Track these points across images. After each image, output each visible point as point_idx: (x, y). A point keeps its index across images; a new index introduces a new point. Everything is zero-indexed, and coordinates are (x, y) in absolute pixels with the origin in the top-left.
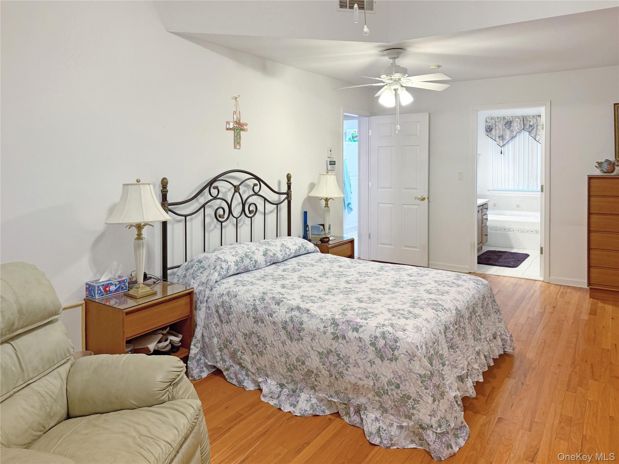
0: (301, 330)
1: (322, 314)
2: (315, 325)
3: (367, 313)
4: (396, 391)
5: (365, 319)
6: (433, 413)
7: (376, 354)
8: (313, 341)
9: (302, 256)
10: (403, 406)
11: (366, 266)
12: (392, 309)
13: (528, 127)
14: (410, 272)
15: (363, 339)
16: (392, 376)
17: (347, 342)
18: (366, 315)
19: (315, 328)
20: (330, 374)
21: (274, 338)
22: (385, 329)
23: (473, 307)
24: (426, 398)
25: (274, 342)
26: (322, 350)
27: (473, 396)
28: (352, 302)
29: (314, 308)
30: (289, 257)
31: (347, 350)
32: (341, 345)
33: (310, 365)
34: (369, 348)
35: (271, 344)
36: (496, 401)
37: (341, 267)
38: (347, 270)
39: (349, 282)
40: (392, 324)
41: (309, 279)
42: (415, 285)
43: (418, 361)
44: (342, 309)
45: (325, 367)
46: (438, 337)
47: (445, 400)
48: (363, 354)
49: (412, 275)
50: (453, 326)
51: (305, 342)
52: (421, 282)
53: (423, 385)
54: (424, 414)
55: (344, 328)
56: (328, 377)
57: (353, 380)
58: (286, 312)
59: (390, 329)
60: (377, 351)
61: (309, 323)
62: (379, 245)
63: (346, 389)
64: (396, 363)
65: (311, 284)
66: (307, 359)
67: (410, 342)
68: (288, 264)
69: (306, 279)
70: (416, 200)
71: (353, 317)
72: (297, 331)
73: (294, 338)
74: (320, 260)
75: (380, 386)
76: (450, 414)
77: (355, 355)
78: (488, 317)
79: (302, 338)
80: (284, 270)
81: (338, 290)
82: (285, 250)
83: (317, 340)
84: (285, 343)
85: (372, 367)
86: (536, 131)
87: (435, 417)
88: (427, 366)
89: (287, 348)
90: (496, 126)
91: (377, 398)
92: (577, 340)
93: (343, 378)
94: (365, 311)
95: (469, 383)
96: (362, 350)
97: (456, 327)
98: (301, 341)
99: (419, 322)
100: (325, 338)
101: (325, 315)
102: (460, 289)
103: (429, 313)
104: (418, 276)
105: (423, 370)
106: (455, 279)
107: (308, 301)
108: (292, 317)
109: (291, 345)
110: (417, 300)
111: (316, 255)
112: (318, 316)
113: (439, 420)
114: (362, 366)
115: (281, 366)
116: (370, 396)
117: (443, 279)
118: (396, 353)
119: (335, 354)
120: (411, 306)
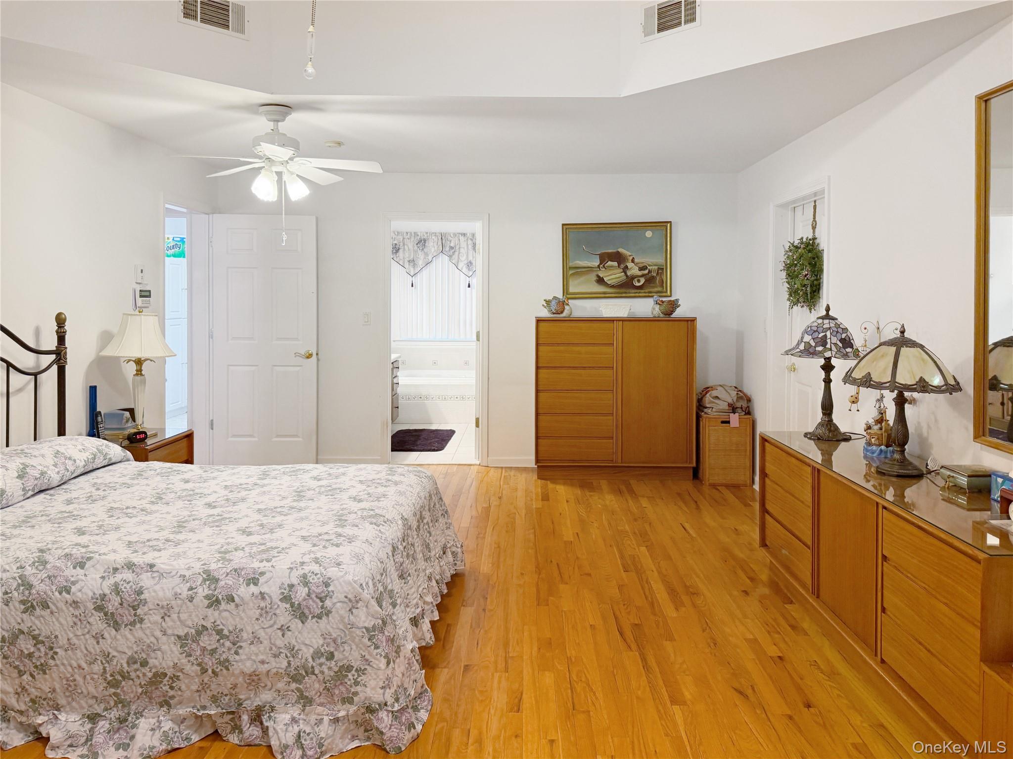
0: (139, 605)
1: (183, 566)
2: (169, 590)
3: (267, 550)
4: (328, 664)
5: (268, 561)
6: (386, 682)
7: (292, 613)
8: (167, 618)
9: (98, 471)
10: (339, 685)
11: (234, 474)
12: (309, 536)
13: (447, 249)
14: (315, 473)
15: (267, 594)
16: (321, 642)
17: (237, 606)
18: (267, 553)
19: (169, 594)
20: (202, 669)
21: (74, 633)
22: (307, 569)
23: (421, 512)
24: (377, 662)
25: (74, 640)
26: (186, 631)
27: (432, 643)
28: (232, 538)
29: (162, 560)
30: (73, 476)
31: (237, 619)
32: (225, 614)
33: (161, 664)
34: (278, 606)
35: (67, 646)
36: (455, 643)
37: (187, 481)
38: (201, 485)
39: (213, 504)
40: (316, 558)
41: (129, 511)
42: (331, 491)
43: (363, 607)
44: (220, 553)
45: (192, 659)
46: (386, 564)
47: (402, 658)
48: (268, 618)
49: (320, 477)
50: (401, 544)
51: (149, 625)
52: (338, 486)
53: (371, 644)
54: (373, 689)
55: (231, 583)
56: (197, 676)
57: (248, 667)
58: (103, 578)
59: (315, 568)
60: (294, 609)
61: (157, 588)
62: (230, 439)
63: (235, 686)
64: (328, 620)
65: (139, 518)
66: (153, 655)
67: (352, 581)
68: (73, 488)
69: (126, 511)
70: (297, 357)
71: (244, 561)
72: (130, 608)
73: (123, 622)
74: (140, 474)
75: (299, 664)
76: (407, 677)
77: (253, 624)
78: (436, 524)
79: (142, 619)
80: (69, 502)
81: (197, 522)
82: (64, 463)
83: (175, 616)
84: (102, 635)
85: (285, 636)
86: (459, 255)
87: (390, 688)
88: (377, 612)
89: (105, 645)
90: (404, 244)
91: (294, 686)
92: (535, 536)
93: (228, 669)
94: (263, 547)
95: (426, 626)
96: (267, 612)
97: (404, 544)
98: (138, 625)
99: (358, 547)
100: (193, 607)
101: (188, 569)
102: (401, 488)
103: (368, 531)
104: (331, 478)
105: (371, 621)
106: (389, 474)
107: (145, 550)
108: (116, 585)
109: (115, 637)
110: (342, 515)
111: (127, 466)
112: (174, 573)
113: (396, 690)
114: (266, 639)
115: (91, 681)
116: (281, 685)
117: (371, 477)
118: (328, 603)
119: (214, 632)
120: (338, 526)
